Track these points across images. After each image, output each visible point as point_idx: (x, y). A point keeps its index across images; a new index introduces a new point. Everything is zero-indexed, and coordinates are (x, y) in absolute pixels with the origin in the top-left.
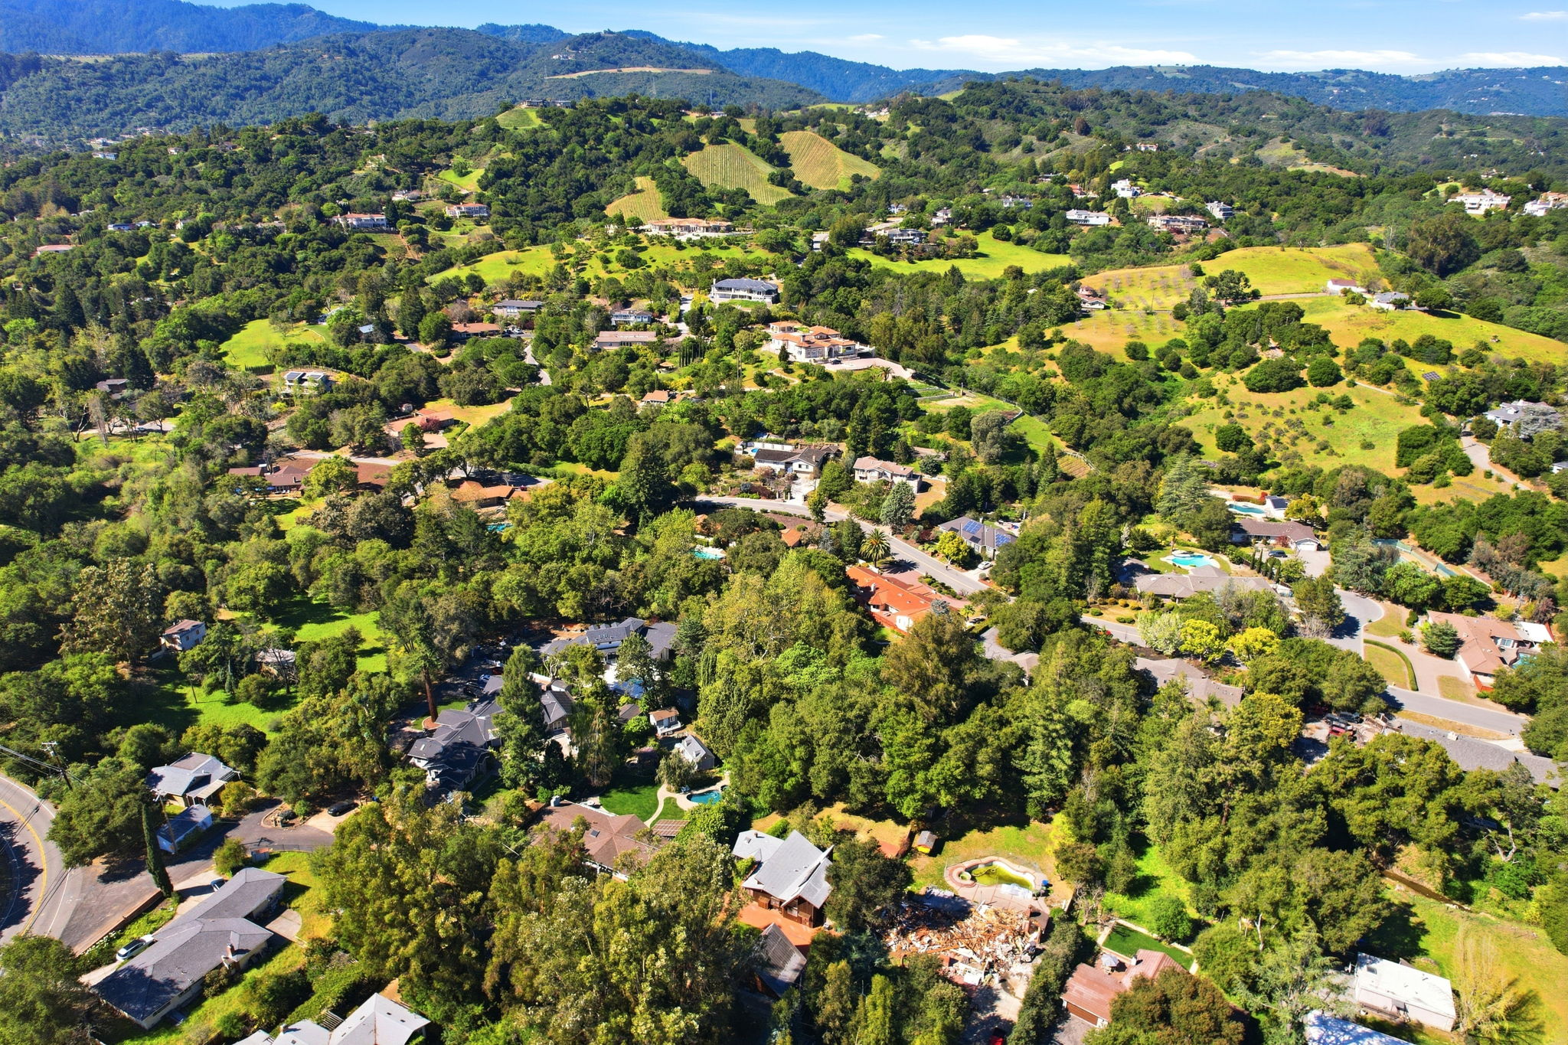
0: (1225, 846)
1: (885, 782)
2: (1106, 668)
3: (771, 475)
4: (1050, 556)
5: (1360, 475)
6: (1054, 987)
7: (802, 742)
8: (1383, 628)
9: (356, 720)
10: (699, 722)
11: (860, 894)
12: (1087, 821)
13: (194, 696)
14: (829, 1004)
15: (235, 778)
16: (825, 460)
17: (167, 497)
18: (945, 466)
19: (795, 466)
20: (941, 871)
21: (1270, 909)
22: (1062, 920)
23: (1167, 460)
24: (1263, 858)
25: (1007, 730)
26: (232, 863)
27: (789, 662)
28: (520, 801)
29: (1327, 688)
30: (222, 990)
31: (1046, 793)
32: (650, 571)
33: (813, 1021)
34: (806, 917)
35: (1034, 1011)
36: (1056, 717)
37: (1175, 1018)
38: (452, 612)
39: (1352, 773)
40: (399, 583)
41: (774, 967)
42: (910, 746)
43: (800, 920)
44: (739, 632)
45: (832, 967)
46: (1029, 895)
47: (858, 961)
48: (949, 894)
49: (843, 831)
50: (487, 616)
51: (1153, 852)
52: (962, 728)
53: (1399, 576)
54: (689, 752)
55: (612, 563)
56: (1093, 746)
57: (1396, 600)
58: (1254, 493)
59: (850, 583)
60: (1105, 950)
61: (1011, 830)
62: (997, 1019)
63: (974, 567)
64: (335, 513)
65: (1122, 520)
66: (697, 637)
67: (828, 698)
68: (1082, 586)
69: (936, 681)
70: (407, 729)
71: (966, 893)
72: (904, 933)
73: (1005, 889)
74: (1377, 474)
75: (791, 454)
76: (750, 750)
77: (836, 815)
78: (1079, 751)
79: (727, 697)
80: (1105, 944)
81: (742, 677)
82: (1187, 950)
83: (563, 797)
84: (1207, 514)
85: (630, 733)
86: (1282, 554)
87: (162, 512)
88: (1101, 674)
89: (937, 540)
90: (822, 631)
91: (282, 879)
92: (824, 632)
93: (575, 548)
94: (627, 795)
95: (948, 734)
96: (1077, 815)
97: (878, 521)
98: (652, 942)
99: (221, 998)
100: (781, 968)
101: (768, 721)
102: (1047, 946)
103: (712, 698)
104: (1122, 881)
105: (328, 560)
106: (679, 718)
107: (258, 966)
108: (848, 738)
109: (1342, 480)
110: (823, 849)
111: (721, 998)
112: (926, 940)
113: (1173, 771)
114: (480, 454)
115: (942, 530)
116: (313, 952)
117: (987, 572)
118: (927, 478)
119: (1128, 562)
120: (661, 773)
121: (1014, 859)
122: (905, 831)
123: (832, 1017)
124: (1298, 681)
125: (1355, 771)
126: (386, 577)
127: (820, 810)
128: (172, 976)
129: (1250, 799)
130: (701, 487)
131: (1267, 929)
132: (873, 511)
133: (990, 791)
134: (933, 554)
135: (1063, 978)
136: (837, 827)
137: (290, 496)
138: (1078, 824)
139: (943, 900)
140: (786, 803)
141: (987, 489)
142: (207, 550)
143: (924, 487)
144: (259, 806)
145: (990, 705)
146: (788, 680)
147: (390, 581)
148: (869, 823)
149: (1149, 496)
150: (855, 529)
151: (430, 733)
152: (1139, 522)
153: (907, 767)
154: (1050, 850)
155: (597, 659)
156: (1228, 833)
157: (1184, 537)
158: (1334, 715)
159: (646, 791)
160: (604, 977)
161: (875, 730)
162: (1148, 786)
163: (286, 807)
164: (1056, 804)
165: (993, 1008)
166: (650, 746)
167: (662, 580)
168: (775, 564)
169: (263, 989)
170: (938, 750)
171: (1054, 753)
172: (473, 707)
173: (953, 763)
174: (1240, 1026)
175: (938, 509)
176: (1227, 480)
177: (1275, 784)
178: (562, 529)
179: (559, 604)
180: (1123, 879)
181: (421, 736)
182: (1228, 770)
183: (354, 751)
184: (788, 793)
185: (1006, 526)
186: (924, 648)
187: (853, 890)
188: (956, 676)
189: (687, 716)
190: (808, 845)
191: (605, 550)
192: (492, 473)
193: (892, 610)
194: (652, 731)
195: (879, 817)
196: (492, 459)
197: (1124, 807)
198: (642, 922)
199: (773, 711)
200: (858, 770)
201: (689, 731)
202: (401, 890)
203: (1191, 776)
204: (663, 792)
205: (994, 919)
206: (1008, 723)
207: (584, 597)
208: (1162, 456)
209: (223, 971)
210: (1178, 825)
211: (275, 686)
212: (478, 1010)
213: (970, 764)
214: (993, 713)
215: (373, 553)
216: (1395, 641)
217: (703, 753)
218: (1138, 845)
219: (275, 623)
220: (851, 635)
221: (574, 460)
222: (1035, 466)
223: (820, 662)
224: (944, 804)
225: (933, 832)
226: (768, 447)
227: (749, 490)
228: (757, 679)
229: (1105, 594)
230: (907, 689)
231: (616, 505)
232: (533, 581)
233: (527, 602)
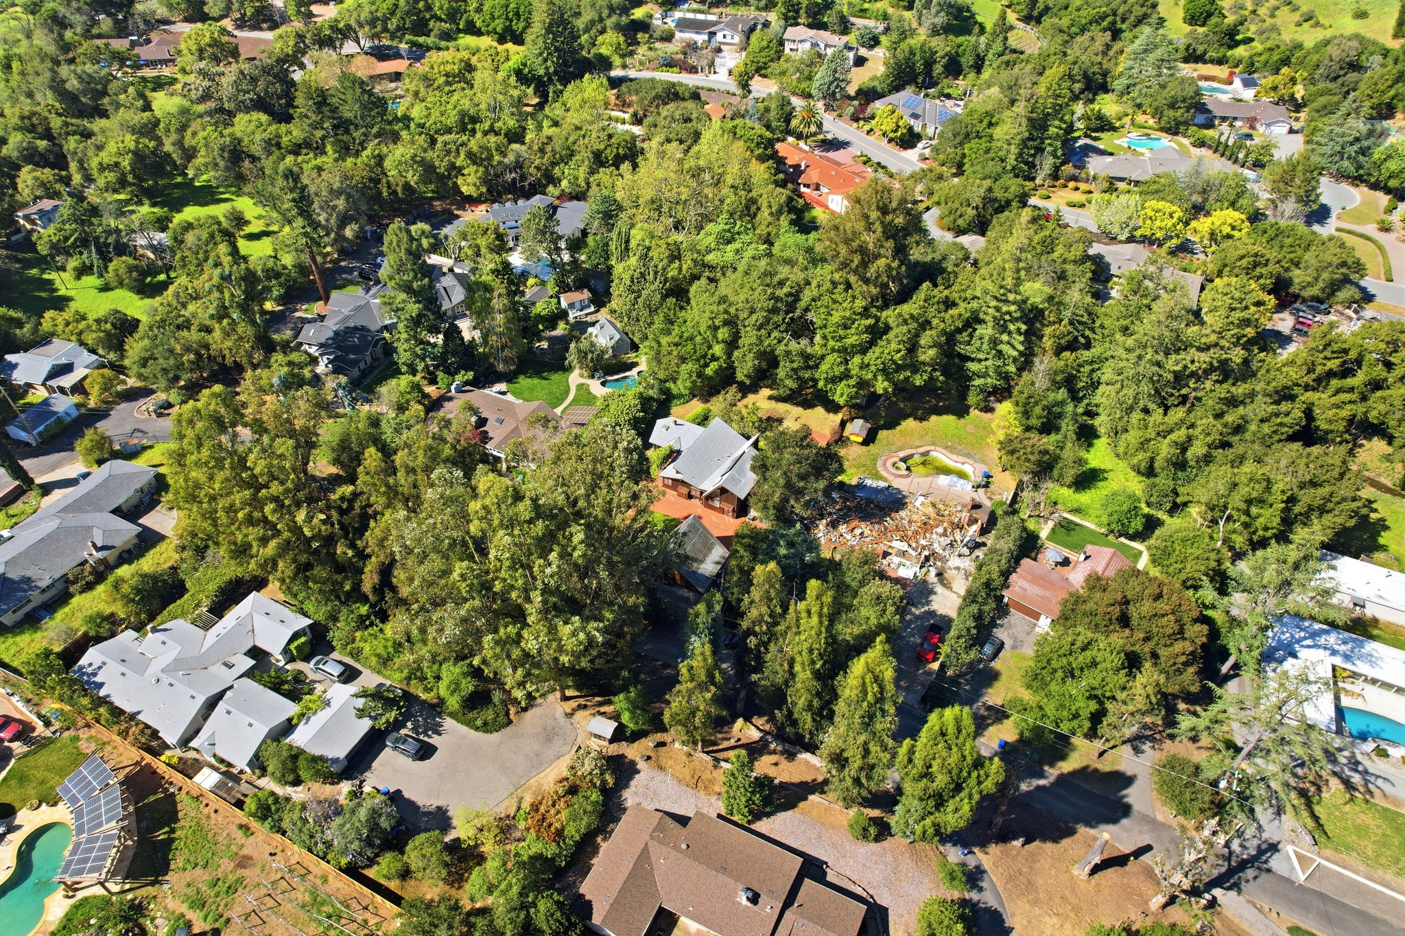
0: (1190, 439)
1: (817, 366)
2: (1059, 250)
3: (692, 47)
4: (998, 132)
5: (1355, 44)
6: (998, 582)
7: (726, 323)
8: (1358, 216)
9: (222, 299)
10: (614, 304)
11: (789, 485)
12: (1038, 410)
13: (64, 282)
14: (755, 610)
15: (102, 366)
16: (752, 29)
17: (15, 65)
18: (883, 39)
19: (719, 37)
20: (875, 461)
21: (1243, 506)
22: (1007, 513)
23: (1127, 35)
24: (1230, 453)
25: (952, 312)
26: (97, 455)
27: (711, 239)
28: (416, 387)
29: (1298, 276)
30: (89, 587)
31: (991, 381)
32: (557, 144)
33: (736, 626)
34: (729, 507)
35: (974, 608)
36: (1011, 297)
37: (1134, 621)
38: (336, 185)
39: (1333, 364)
40: (283, 158)
41: (695, 560)
42: (846, 327)
43: (722, 511)
44: (656, 205)
45: (759, 569)
46: (969, 487)
47: (785, 557)
48: (882, 484)
49: (769, 419)
50: (380, 193)
51: (1101, 444)
52: (907, 308)
53: (1389, 157)
54: (603, 336)
55: (516, 136)
56: (1048, 331)
57: (1375, 186)
58: (1222, 72)
59: (780, 161)
60: (1048, 544)
61: (949, 419)
62: (932, 614)
63: (913, 146)
64: (206, 83)
65: (1075, 98)
66: (610, 213)
67: (755, 274)
68: (1032, 166)
69: (877, 256)
70: (297, 314)
71: (900, 484)
72: (834, 525)
73: (943, 480)
74: (1374, 43)
75: (714, 24)
76: (668, 332)
77: (762, 401)
78: (1032, 335)
79: (643, 275)
80: (1048, 538)
81: (659, 253)
82: (1136, 545)
83: (467, 383)
84: (1173, 90)
85: (538, 316)
86: (1250, 137)
87: (13, 84)
88: (1055, 255)
89: (873, 118)
90: (748, 208)
91: (152, 472)
92: (749, 210)
93: (475, 120)
94: (536, 381)
95: (889, 315)
96: (1026, 404)
97: (809, 96)
98: (544, 545)
99: (88, 596)
100: (702, 562)
101: (688, 302)
102: (990, 540)
103: (626, 278)
104: (1070, 474)
105: (201, 134)
106: (592, 301)
107: (130, 562)
108: (777, 318)
109: (1333, 51)
110: (748, 438)
111: (632, 600)
112: (857, 531)
113: (1140, 357)
114: (372, 22)
115: (879, 106)
116: (184, 548)
117: (927, 152)
118: (863, 52)
119: (1081, 142)
120: (572, 357)
121: (950, 449)
122: (837, 418)
123: (760, 620)
124: (1271, 267)
125: (1337, 362)
126: (270, 153)
127: (744, 397)
128: (28, 574)
129: (1223, 390)
130: (617, 60)
131: (1231, 526)
132: (804, 85)
133: (931, 378)
134: (868, 132)
135: (1006, 574)
136: (763, 415)
137: (166, 71)
138: (1026, 414)
139: (877, 490)
140: (708, 389)
141: (929, 64)
142: (66, 124)
143: (860, 61)
144: (132, 395)
145: (935, 285)
146: (711, 258)
147: (273, 158)
148: (798, 411)
149: (1105, 74)
150: (784, 103)
151: (322, 318)
152: (1092, 101)
153: (843, 350)
154: (992, 441)
155: (500, 237)
156: (1192, 426)
157: (1140, 118)
158: (1297, 305)
159: (556, 377)
160: (486, 586)
161: (807, 310)
162: (1107, 373)
163: (162, 396)
164: (1002, 392)
165: (928, 603)
166: (561, 329)
167: (572, 153)
168: (697, 136)
169: (125, 589)
170: (877, 332)
171: (1005, 337)
172: (368, 290)
173: (893, 346)
174: (1205, 629)
175: (876, 83)
176: (1193, 57)
177: (1254, 375)
178: (462, 100)
179: (460, 181)
180: (1072, 472)
181: (309, 321)
182: (1203, 359)
183: (227, 334)
184: (710, 378)
185: (949, 103)
186: (867, 217)
187: (782, 482)
188: (901, 251)
189: (600, 299)
190: (732, 433)
191: (509, 122)
192: (389, 48)
193: (824, 190)
194: (563, 315)
195: (807, 404)
196: (385, 30)
197: (1075, 397)
198: (530, 522)
199: (693, 289)
200: (788, 353)
201: (603, 315)
202: (255, 485)
203: (1158, 364)
204: (575, 378)
205: (930, 511)
206: (954, 304)
207: (486, 173)
208: (1121, 31)
209: (87, 568)
210: (1136, 416)
211: (152, 270)
212: (364, 610)
213: (913, 348)
214: (940, 293)
215: (252, 127)
216: (1371, 229)
217: (617, 337)
218: (1087, 435)
219: (154, 205)
220: (780, 212)
221: (479, 33)
222: (983, 39)
223: (747, 238)
224: (880, 391)
225: (866, 420)
226: (690, 16)
227: (669, 64)
228: (675, 255)
229: (1055, 176)
230: (844, 265)
231: (522, 76)
232: (430, 155)
233: (425, 180)
